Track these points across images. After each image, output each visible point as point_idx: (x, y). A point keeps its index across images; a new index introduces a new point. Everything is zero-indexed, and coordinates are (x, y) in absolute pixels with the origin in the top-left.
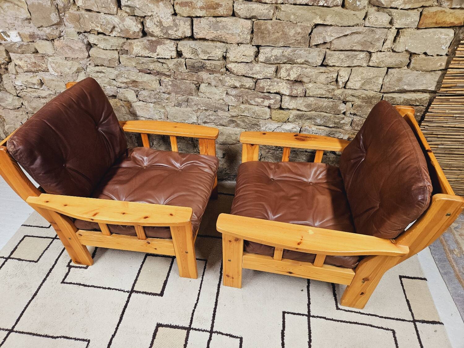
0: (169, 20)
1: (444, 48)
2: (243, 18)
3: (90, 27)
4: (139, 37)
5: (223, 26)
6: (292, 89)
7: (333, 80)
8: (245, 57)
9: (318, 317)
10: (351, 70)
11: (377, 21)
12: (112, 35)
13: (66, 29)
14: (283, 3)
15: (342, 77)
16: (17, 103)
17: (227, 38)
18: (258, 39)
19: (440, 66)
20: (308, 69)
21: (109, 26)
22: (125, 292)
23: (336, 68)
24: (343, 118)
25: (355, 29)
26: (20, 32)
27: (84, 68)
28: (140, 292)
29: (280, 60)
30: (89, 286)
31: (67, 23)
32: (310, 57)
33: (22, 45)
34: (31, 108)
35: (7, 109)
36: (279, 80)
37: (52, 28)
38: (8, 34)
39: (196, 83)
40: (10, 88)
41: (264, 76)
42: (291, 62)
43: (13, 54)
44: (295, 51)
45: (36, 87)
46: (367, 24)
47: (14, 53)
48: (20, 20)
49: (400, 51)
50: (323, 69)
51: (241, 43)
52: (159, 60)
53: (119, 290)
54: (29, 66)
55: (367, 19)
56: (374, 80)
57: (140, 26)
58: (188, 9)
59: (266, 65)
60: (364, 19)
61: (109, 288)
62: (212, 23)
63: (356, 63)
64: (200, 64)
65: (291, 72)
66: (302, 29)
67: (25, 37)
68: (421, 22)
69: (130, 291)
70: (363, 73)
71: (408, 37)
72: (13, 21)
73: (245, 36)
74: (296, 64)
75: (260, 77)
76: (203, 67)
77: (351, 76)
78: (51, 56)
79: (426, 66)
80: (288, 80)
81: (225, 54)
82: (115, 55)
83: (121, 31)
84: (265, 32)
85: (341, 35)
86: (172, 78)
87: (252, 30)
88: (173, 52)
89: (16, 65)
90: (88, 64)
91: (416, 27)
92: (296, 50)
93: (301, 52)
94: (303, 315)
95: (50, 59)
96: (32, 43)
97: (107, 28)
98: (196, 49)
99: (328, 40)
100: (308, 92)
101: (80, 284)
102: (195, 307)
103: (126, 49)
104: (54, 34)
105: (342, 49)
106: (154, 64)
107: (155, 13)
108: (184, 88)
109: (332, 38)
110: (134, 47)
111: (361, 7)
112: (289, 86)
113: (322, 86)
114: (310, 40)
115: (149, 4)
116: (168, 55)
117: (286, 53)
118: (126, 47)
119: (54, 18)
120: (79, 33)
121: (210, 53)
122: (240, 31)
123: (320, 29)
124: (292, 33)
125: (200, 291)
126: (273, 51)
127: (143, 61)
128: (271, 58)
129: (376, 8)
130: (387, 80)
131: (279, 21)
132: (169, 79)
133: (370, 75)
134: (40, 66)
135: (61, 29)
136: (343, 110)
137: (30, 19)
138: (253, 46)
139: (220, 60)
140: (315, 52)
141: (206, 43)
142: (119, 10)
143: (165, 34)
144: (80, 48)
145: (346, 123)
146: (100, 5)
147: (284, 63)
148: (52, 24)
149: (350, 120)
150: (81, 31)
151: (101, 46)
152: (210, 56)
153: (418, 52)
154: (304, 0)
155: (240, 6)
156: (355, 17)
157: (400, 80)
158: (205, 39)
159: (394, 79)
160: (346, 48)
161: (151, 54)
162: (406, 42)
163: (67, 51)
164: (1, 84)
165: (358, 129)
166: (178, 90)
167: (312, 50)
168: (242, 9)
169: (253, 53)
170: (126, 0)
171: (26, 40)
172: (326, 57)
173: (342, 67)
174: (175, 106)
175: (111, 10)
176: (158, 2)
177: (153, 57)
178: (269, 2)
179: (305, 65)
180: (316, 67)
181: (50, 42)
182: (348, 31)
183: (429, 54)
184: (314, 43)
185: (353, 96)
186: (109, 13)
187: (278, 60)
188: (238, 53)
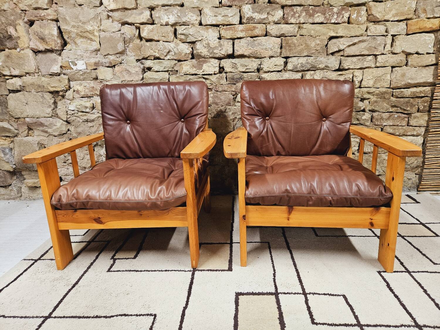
0: (215, 42)
1: (431, 47)
2: (274, 37)
3: (149, 53)
4: (188, 59)
5: (259, 43)
8: (276, 66)
10: (363, 72)
11: (376, 30)
12: (166, 58)
13: (127, 58)
14: (304, 23)
15: (357, 77)
16: (64, 129)
17: (261, 53)
18: (286, 51)
19: (431, 61)
20: (328, 72)
21: (165, 51)
22: (187, 271)
23: (351, 70)
24: (364, 114)
25: (361, 38)
26: (87, 62)
28: (204, 270)
31: (129, 53)
32: (329, 62)
33: (85, 73)
34: (77, 133)
35: (52, 136)
37: (116, 56)
38: (76, 63)
39: (235, 93)
40: (62, 113)
42: (314, 69)
44: (317, 59)
45: (88, 110)
46: (369, 34)
47: (75, 81)
48: (89, 52)
49: (398, 52)
50: (340, 72)
51: (272, 57)
52: (204, 76)
53: (179, 271)
54: (86, 90)
55: (368, 30)
57: (191, 50)
58: (231, 32)
59: (293, 72)
60: (366, 31)
61: (166, 271)
62: (250, 41)
63: (366, 65)
64: (238, 76)
65: (315, 77)
66: (320, 41)
67: (90, 65)
68: (409, 29)
69: (192, 270)
70: (373, 73)
71: (401, 41)
72: (82, 54)
73: (276, 50)
74: (318, 70)
76: (241, 79)
77: (364, 76)
78: (109, 81)
79: (421, 62)
81: (259, 66)
82: (166, 75)
83: (175, 53)
84: (292, 45)
85: (351, 43)
86: (214, 91)
87: (281, 45)
88: (216, 68)
89: (74, 91)
91: (405, 33)
93: (321, 59)
97: (163, 53)
98: (236, 64)
99: (342, 47)
103: (176, 69)
105: (353, 54)
107: (204, 37)
108: (223, 99)
109: (345, 46)
110: (184, 67)
111: (363, 22)
114: (327, 50)
115: (201, 31)
116: (212, 71)
117: (310, 60)
119: (120, 47)
120: (138, 60)
121: (248, 66)
122: (272, 45)
123: (334, 41)
124: (313, 44)
126: (299, 60)
127: (190, 77)
128: (298, 66)
129: (373, 23)
130: (393, 76)
131: (302, 36)
132: (211, 91)
133: (379, 73)
135: (123, 57)
136: (362, 106)
137: (99, 50)
138: (282, 58)
139: (255, 72)
140: (332, 58)
141: (243, 59)
142: (175, 39)
143: (211, 54)
144: (137, 72)
145: (367, 119)
146: (161, 35)
147: (308, 70)
148: (117, 52)
149: (370, 116)
150: (140, 58)
151: (156, 68)
152: (247, 69)
153: (412, 52)
154: (320, 19)
155: (272, 27)
156: (360, 29)
157: (403, 75)
158: (242, 56)
159: (399, 75)
160: (356, 53)
161: (198, 71)
162: (401, 45)
163: (125, 75)
164: (54, 111)
165: (379, 123)
166: (218, 101)
167: (329, 57)
168: (273, 29)
169: (282, 63)
170: (183, 29)
171: (90, 68)
172: (342, 62)
173: (355, 69)
174: (214, 117)
175: (169, 39)
176: (208, 29)
177: (199, 73)
178: (294, 23)
179: (325, 70)
180: (335, 71)
181: (111, 68)
182: (356, 40)
183: (421, 53)
184: (331, 52)
185: (369, 93)
186: (167, 41)
187: (304, 67)
188: (271, 64)
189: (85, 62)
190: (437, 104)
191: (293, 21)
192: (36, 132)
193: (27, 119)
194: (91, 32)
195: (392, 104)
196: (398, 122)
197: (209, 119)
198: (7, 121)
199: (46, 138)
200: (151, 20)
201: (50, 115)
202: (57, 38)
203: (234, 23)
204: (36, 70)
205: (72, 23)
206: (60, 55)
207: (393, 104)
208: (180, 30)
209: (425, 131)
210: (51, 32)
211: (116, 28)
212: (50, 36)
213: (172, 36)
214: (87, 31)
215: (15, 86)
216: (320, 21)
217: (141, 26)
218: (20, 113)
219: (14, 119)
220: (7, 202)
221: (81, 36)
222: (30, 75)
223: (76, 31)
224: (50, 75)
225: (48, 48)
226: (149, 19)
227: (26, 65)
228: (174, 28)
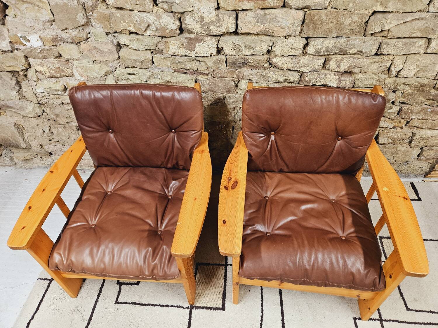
0: (211, 16)
2: (294, 9)
3: (122, 26)
4: (175, 35)
5: (272, 19)
6: (340, 81)
7: (385, 70)
8: (292, 50)
9: (390, 320)
10: (407, 58)
12: (145, 34)
13: (94, 30)
15: (396, 66)
16: (39, 112)
17: (275, 31)
18: (309, 30)
20: (360, 59)
21: (143, 25)
22: (185, 308)
23: (390, 56)
24: (391, 108)
25: (417, 15)
26: (42, 36)
27: (113, 70)
28: (200, 307)
29: (331, 52)
30: (145, 305)
31: (95, 23)
32: (364, 47)
33: (43, 50)
34: (54, 114)
35: (27, 118)
36: (326, 72)
37: (78, 30)
38: (28, 38)
39: (236, 80)
40: (30, 96)
41: (312, 68)
42: (343, 52)
43: (32, 59)
44: (348, 41)
45: (60, 93)
46: (431, 9)
47: (34, 58)
48: (41, 22)
50: (376, 58)
51: (289, 36)
52: (197, 58)
53: (178, 307)
54: (51, 71)
55: (432, 5)
56: (430, 67)
57: (178, 23)
58: (234, 2)
59: (314, 57)
60: (428, 4)
61: (167, 306)
62: (259, 15)
63: (413, 50)
64: (242, 61)
65: (342, 64)
66: (359, 17)
67: (47, 41)
69: (189, 307)
70: (419, 61)
72: (32, 24)
73: (295, 28)
74: (347, 54)
75: (308, 70)
76: (245, 63)
77: (406, 64)
78: (77, 60)
80: (337, 71)
81: (270, 48)
82: (149, 55)
83: (157, 29)
84: (318, 23)
85: (401, 22)
86: (210, 76)
87: (303, 21)
88: (213, 49)
89: (37, 71)
90: (117, 67)
92: (350, 40)
93: (354, 42)
94: (375, 320)
95: (75, 63)
96: (55, 47)
97: (141, 27)
98: (239, 45)
99: (387, 27)
100: (357, 82)
101: (135, 304)
102: (262, 320)
103: (161, 48)
104: (81, 36)
105: (400, 36)
106: (191, 63)
107: (196, 8)
108: (222, 86)
109: (391, 26)
110: (170, 46)
112: (337, 78)
113: (373, 75)
114: (365, 28)
116: (208, 52)
117: (339, 44)
118: (160, 47)
119: (81, 18)
120: (108, 34)
121: (255, 48)
122: (290, 23)
123: (379, 16)
124: (348, 22)
125: (262, 301)
126: (324, 43)
127: (179, 60)
128: (322, 50)
131: (335, 10)
132: (207, 77)
133: (427, 62)
134: (64, 71)
135: (88, 30)
136: (392, 99)
137: (53, 21)
138: (302, 38)
139: (264, 55)
141: (249, 37)
142: (155, 7)
143: (205, 30)
144: (110, 50)
145: (393, 112)
146: (134, 2)
147: (335, 54)
148: (78, 25)
149: (398, 109)
150: (111, 31)
151: (133, 46)
152: (254, 52)
156: (419, 3)
160: (404, 35)
161: (189, 52)
163: (95, 54)
164: (20, 92)
165: (406, 117)
166: (216, 89)
167: (367, 39)
169: (302, 46)
171: (48, 44)
172: (381, 46)
173: (397, 55)
174: (211, 104)
175: (147, 7)
177: (191, 55)
181: (76, 45)
182: (410, 18)
184: (371, 32)
185: (405, 84)
186: (144, 11)
187: (329, 51)
188: (286, 46)
189: (40, 37)
195: (429, 97)
196: (430, 116)
197: (205, 107)
199: (21, 119)
201: (18, 98)
206: (4, 24)
207: (431, 98)
213: (150, 3)
221: (24, 1)
224: (2, 52)
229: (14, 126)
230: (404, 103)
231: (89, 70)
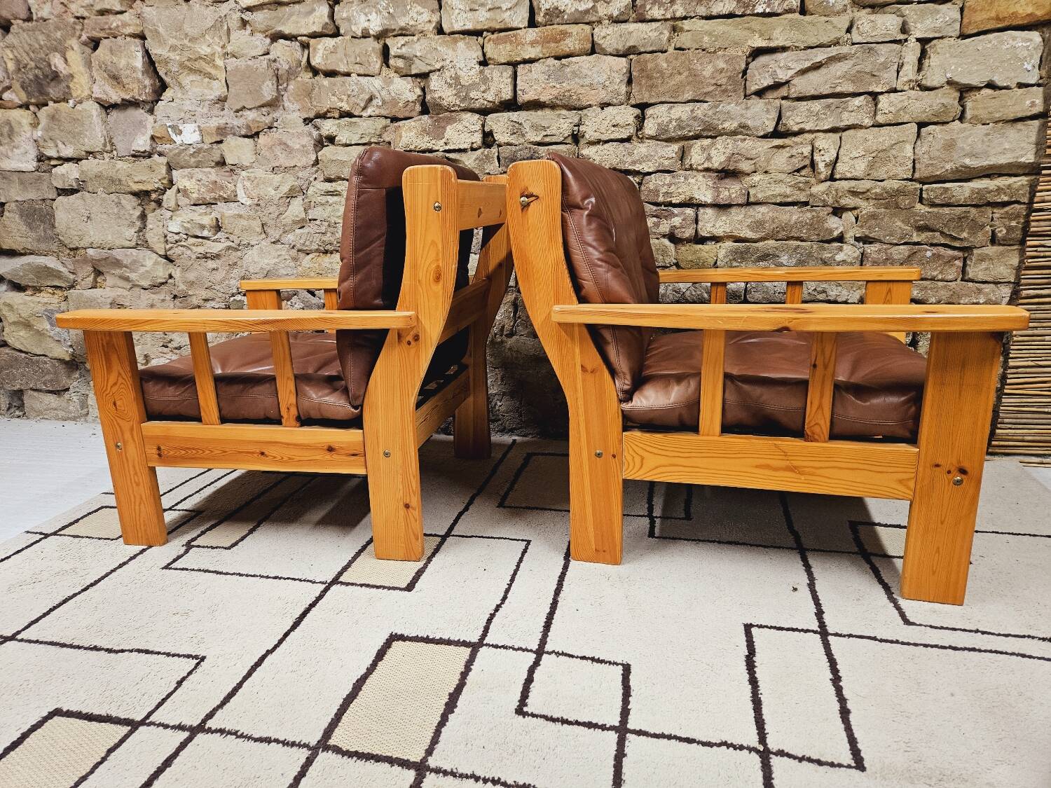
0: (472, 73)
1: (1030, 67)
2: (611, 55)
3: (328, 102)
4: (414, 114)
5: (573, 72)
6: (718, 188)
7: (803, 164)
8: (616, 128)
10: (840, 138)
11: (874, 28)
12: (364, 114)
13: (285, 115)
14: (685, 18)
15: (822, 152)
16: (161, 272)
18: (640, 90)
19: (1031, 107)
20: (747, 141)
21: (362, 96)
22: (317, 583)
23: (807, 136)
24: (841, 249)
25: (833, 51)
26: (202, 126)
27: (304, 187)
28: (353, 584)
29: (689, 129)
31: (289, 103)
32: (749, 115)
33: (199, 151)
34: (186, 282)
36: (688, 172)
37: (259, 112)
38: (180, 129)
40: (156, 239)
41: (656, 165)
42: (711, 132)
43: (179, 171)
44: (717, 107)
45: (205, 233)
46: (856, 38)
47: (181, 168)
48: (207, 103)
49: (935, 83)
51: (609, 105)
52: (447, 155)
53: (302, 581)
54: (202, 189)
55: (854, 30)
57: (419, 92)
58: (508, 47)
59: (658, 143)
60: (849, 30)
61: (276, 578)
62: (552, 68)
63: (847, 119)
64: (527, 154)
65: (713, 152)
66: (726, 62)
67: (208, 134)
68: (966, 21)
69: (328, 582)
70: (866, 140)
71: (945, 54)
72: (194, 108)
73: (616, 87)
74: (721, 135)
75: (649, 168)
77: (842, 149)
78: (247, 168)
79: (1001, 110)
80: (707, 170)
81: (576, 128)
84: (655, 75)
85: (808, 64)
87: (628, 75)
88: (476, 134)
89: (179, 191)
90: (312, 179)
91: (958, 33)
93: (729, 108)
95: (244, 173)
96: (219, 145)
97: (358, 102)
98: (521, 124)
99: (783, 76)
100: (752, 192)
103: (387, 139)
104: (261, 121)
105: (813, 92)
107: (448, 62)
109: (791, 73)
110: (404, 133)
111: (840, 8)
112: (710, 183)
113: (783, 176)
114: (745, 84)
115: (439, 48)
116: (466, 141)
117: (699, 112)
118: (387, 137)
119: (268, 91)
120: (307, 121)
121: (548, 128)
122: (605, 77)
123: (763, 59)
124: (708, 71)
125: (510, 585)
126: (672, 112)
128: (671, 126)
129: (869, 10)
130: (922, 149)
131: (681, 52)
133: (884, 141)
134: (222, 189)
135: (275, 115)
136: (837, 228)
137: (226, 99)
138: (633, 106)
139: (566, 144)
140: (758, 105)
141: (539, 113)
142: (384, 68)
143: (463, 100)
144: (304, 146)
145: (849, 260)
146: (353, 59)
147: (697, 137)
148: (262, 103)
149: (858, 253)
150: (311, 115)
151: (342, 138)
152: (547, 136)
153: (975, 81)
154: (726, 6)
155: (604, 30)
156: (830, 27)
157: (950, 146)
158: (536, 105)
159: (938, 145)
160: (821, 90)
161: (433, 142)
162: (943, 66)
163: (279, 154)
164: (141, 234)
167: (751, 101)
168: (609, 36)
169: (631, 120)
170: (399, 45)
171: (208, 140)
172: (783, 115)
173: (818, 131)
175: (371, 68)
176: (456, 41)
177: (437, 148)
178: (659, 18)
179: (740, 137)
180: (765, 137)
181: (251, 140)
182: (820, 56)
183: (1000, 84)
184: (754, 88)
185: (854, 193)
186: (366, 73)
187: (684, 128)
188: (603, 122)
189: (199, 126)
190: (1042, 223)
191: (656, 12)
192: (110, 280)
193: (91, 252)
194: (209, 60)
195: (916, 221)
196: (936, 269)
198: (55, 254)
199: (126, 293)
200: (332, 26)
201: (133, 244)
202: (143, 75)
203: (515, 25)
204: (105, 145)
205: (172, 41)
206: (151, 111)
207: (922, 222)
208: (395, 45)
209: (1012, 294)
210: (130, 61)
211: (259, 49)
212: (128, 72)
213: (376, 62)
214: (201, 58)
215: (66, 180)
216: (726, 11)
217: (312, 41)
218: (77, 238)
219: (68, 251)
220: (61, 423)
221: (191, 70)
222: (95, 158)
223: (178, 58)
224: (133, 156)
225: (127, 97)
226: (327, 23)
227: (86, 135)
228: (382, 42)
229: (111, 304)
230: (866, 240)
231: (264, 183)
